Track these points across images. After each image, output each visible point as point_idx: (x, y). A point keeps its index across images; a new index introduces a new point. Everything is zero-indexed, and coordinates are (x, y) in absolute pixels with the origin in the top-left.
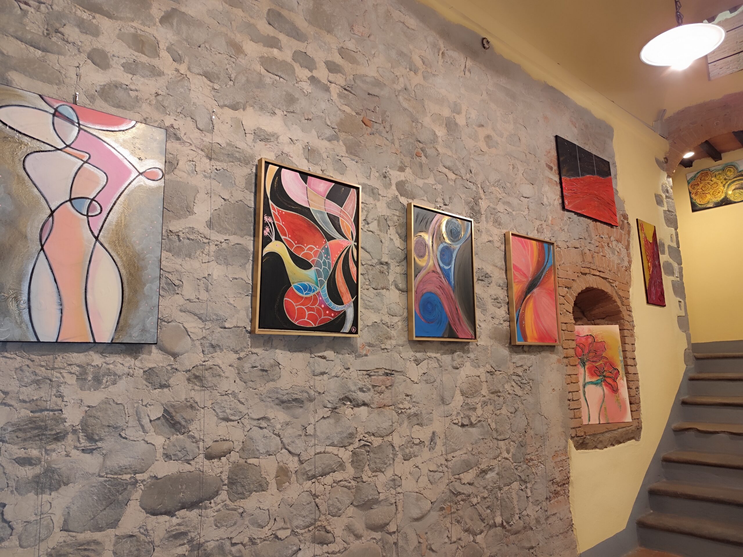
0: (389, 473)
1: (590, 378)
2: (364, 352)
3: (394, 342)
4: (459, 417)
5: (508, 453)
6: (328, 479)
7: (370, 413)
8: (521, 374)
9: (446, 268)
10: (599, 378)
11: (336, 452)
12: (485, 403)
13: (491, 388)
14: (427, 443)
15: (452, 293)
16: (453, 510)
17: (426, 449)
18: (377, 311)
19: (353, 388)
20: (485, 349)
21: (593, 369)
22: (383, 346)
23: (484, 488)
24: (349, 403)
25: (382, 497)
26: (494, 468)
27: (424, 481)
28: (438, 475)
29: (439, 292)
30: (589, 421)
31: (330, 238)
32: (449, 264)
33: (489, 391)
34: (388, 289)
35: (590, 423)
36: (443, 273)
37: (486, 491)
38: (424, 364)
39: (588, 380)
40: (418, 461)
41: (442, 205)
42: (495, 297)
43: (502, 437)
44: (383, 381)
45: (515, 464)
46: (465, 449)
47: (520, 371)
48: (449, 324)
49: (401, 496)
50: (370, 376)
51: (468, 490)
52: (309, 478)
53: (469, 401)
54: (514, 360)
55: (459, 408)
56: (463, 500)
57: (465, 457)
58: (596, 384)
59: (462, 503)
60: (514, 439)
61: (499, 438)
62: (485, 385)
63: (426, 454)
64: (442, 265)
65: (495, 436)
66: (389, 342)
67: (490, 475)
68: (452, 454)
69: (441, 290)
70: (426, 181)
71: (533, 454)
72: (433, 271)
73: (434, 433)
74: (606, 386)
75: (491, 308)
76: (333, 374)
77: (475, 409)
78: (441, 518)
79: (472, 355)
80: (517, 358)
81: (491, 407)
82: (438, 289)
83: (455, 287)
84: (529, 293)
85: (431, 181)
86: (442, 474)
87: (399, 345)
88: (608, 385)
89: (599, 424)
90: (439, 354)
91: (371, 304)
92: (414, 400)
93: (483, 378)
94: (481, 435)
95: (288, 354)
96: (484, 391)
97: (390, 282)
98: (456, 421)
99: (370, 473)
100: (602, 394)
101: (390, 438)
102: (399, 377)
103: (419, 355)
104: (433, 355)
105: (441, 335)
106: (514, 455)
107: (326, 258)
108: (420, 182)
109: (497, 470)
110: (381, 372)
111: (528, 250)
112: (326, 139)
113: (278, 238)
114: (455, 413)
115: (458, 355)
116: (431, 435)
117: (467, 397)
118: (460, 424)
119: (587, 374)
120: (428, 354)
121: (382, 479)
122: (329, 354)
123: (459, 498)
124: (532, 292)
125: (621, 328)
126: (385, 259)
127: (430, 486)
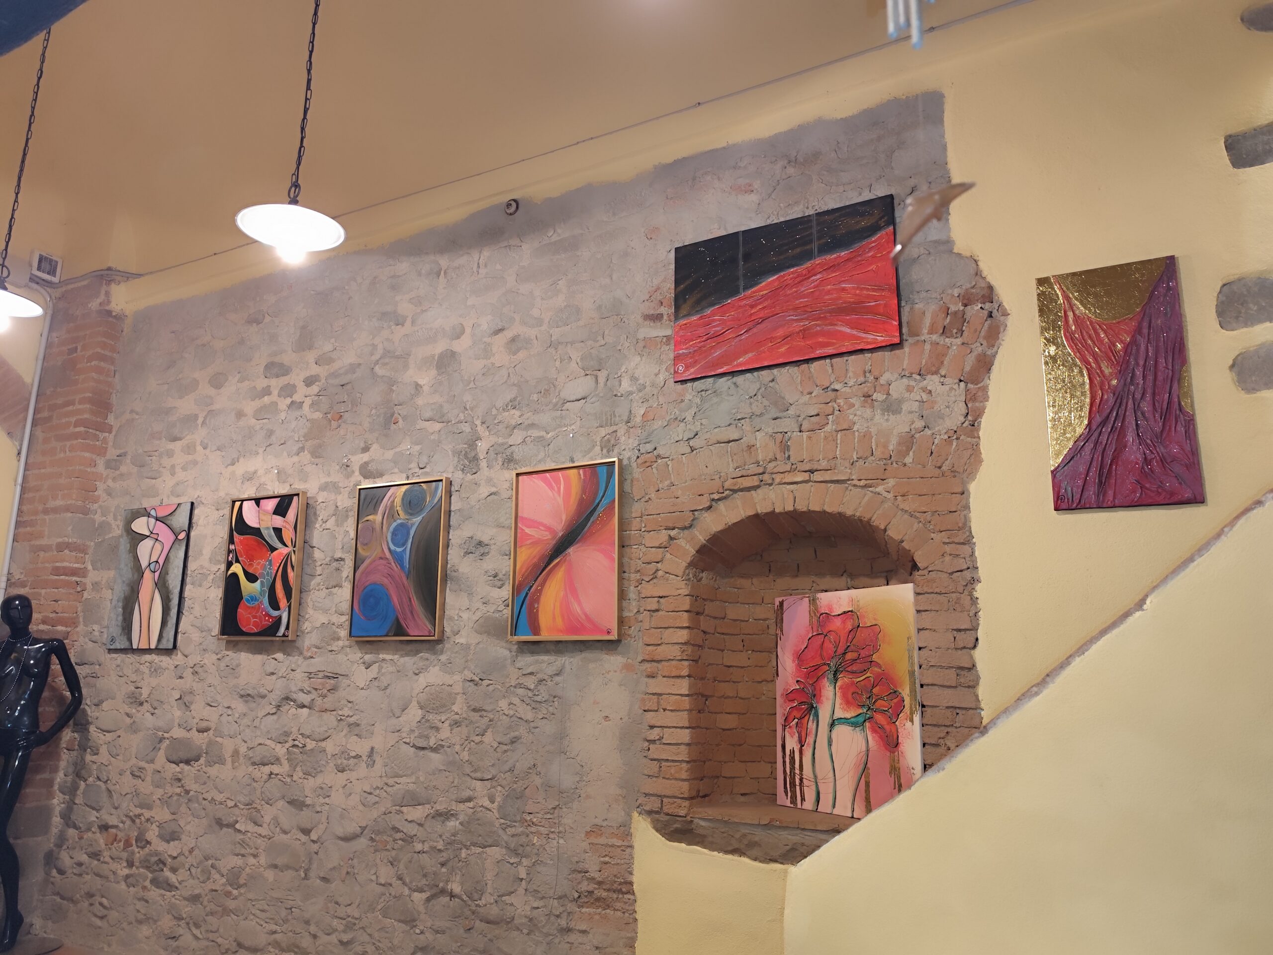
0: (319, 780)
1: (844, 710)
2: (309, 654)
3: (340, 643)
4: (412, 737)
5: (493, 802)
6: (267, 769)
7: (309, 715)
8: (532, 687)
9: (399, 550)
10: (861, 711)
11: (273, 746)
12: (457, 724)
13: (471, 703)
14: (365, 758)
15: (404, 579)
16: (388, 847)
17: (364, 765)
18: (326, 611)
19: (294, 689)
20: (466, 647)
21: (852, 690)
22: (330, 648)
23: (441, 836)
24: (292, 703)
25: (308, 801)
26: (457, 814)
27: (355, 799)
28: (372, 799)
29: (386, 581)
30: (834, 807)
31: (273, 549)
32: (404, 544)
33: (468, 707)
34: (341, 587)
35: (836, 812)
36: (394, 558)
37: (442, 842)
38: (375, 667)
39: (839, 714)
40: (353, 776)
41: (417, 470)
42: (493, 573)
43: (478, 775)
44: (323, 684)
45: (502, 821)
46: (414, 777)
47: (530, 682)
48: (397, 620)
49: (327, 807)
50: (310, 678)
51: (412, 829)
52: (254, 764)
53: (431, 717)
54: (518, 665)
55: (414, 724)
56: (402, 840)
57: (412, 787)
58: (855, 725)
59: (400, 842)
60: (504, 783)
61: (473, 775)
62: (460, 699)
63: (362, 770)
64: (392, 547)
65: (468, 770)
66: (336, 643)
67: (452, 824)
68: (396, 779)
69: (389, 578)
70: (398, 450)
71: (540, 815)
72: (381, 558)
73: (372, 748)
74: (874, 731)
75: (484, 589)
76: (280, 675)
77: (437, 729)
78: (372, 849)
79: (443, 658)
80: (527, 661)
81: (464, 730)
82: (385, 579)
83: (409, 571)
84: (557, 556)
85: (406, 446)
86: (377, 799)
87: (347, 647)
88: (877, 729)
89: (852, 817)
90: (396, 656)
91: (320, 605)
92: (357, 707)
93: (458, 688)
94: (444, 765)
95: (250, 656)
96: (459, 706)
97: (343, 579)
98: (408, 740)
99: (301, 774)
100: (864, 749)
101: (323, 744)
102: (344, 681)
103: (368, 657)
104: (388, 657)
105: (384, 634)
106: (500, 808)
107: (269, 568)
108: (389, 454)
109: (462, 817)
110: (321, 675)
111: (559, 489)
112: (295, 455)
113: (237, 561)
114: (406, 729)
115: (421, 658)
116: (369, 750)
117: (428, 712)
118: (411, 745)
119: (838, 701)
120: (381, 656)
121: (311, 783)
122: (279, 656)
123: (398, 836)
124: (564, 554)
125: (918, 591)
126: (338, 555)
127: (361, 807)
